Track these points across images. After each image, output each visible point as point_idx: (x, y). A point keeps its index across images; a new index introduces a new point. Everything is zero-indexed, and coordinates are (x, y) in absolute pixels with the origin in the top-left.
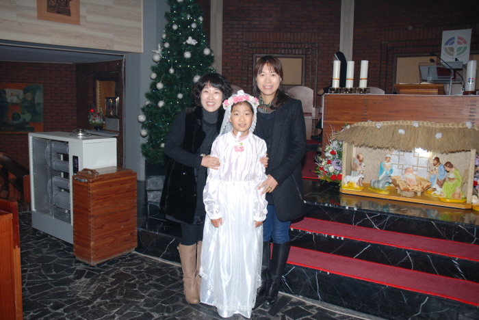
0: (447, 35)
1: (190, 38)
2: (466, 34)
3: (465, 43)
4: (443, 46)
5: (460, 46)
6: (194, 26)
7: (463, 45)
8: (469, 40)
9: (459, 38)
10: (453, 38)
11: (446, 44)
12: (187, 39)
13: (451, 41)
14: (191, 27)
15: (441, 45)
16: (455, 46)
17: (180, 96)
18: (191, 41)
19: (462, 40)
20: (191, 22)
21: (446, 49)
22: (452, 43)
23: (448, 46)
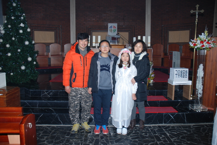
0: (110, 25)
1: (22, 24)
2: (116, 25)
3: (116, 28)
4: (109, 29)
5: (114, 29)
6: (22, 18)
7: (115, 29)
8: (116, 27)
9: (114, 26)
10: (112, 26)
11: (110, 28)
12: (20, 24)
13: (111, 27)
14: (21, 18)
15: (108, 28)
16: (113, 29)
17: (19, 50)
18: (22, 25)
19: (114, 27)
20: (21, 16)
21: (110, 30)
22: (112, 28)
23: (110, 29)
